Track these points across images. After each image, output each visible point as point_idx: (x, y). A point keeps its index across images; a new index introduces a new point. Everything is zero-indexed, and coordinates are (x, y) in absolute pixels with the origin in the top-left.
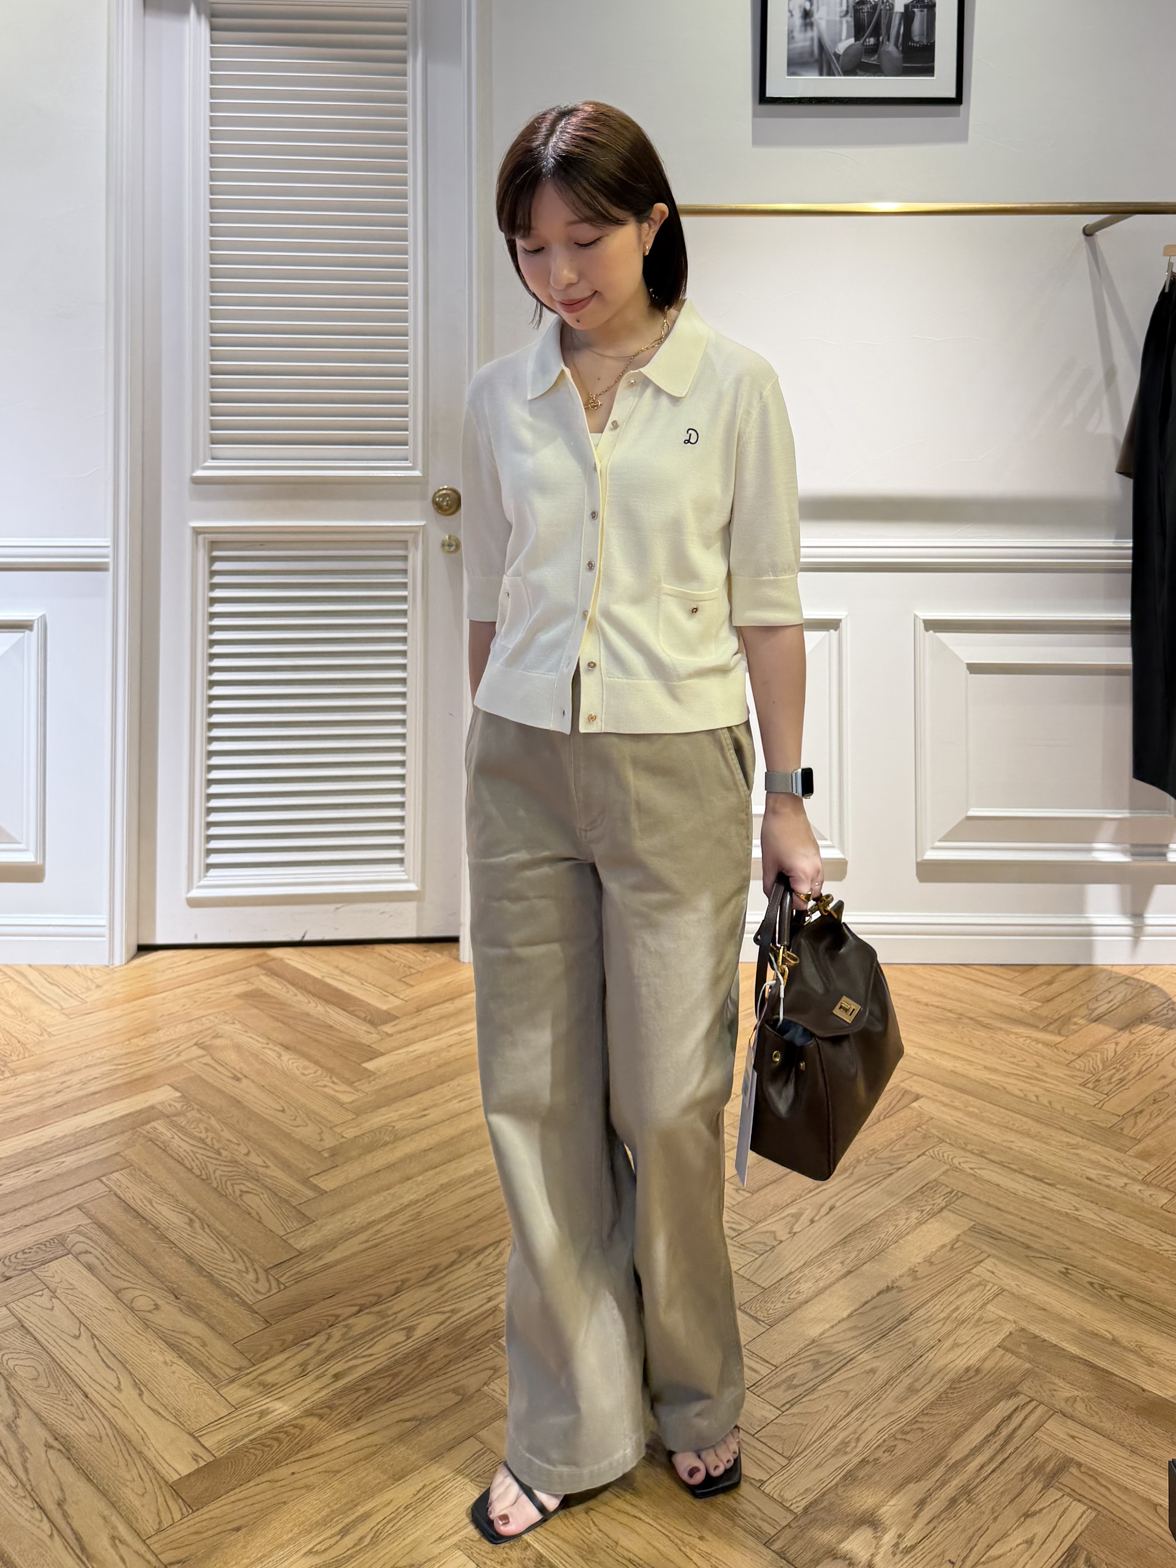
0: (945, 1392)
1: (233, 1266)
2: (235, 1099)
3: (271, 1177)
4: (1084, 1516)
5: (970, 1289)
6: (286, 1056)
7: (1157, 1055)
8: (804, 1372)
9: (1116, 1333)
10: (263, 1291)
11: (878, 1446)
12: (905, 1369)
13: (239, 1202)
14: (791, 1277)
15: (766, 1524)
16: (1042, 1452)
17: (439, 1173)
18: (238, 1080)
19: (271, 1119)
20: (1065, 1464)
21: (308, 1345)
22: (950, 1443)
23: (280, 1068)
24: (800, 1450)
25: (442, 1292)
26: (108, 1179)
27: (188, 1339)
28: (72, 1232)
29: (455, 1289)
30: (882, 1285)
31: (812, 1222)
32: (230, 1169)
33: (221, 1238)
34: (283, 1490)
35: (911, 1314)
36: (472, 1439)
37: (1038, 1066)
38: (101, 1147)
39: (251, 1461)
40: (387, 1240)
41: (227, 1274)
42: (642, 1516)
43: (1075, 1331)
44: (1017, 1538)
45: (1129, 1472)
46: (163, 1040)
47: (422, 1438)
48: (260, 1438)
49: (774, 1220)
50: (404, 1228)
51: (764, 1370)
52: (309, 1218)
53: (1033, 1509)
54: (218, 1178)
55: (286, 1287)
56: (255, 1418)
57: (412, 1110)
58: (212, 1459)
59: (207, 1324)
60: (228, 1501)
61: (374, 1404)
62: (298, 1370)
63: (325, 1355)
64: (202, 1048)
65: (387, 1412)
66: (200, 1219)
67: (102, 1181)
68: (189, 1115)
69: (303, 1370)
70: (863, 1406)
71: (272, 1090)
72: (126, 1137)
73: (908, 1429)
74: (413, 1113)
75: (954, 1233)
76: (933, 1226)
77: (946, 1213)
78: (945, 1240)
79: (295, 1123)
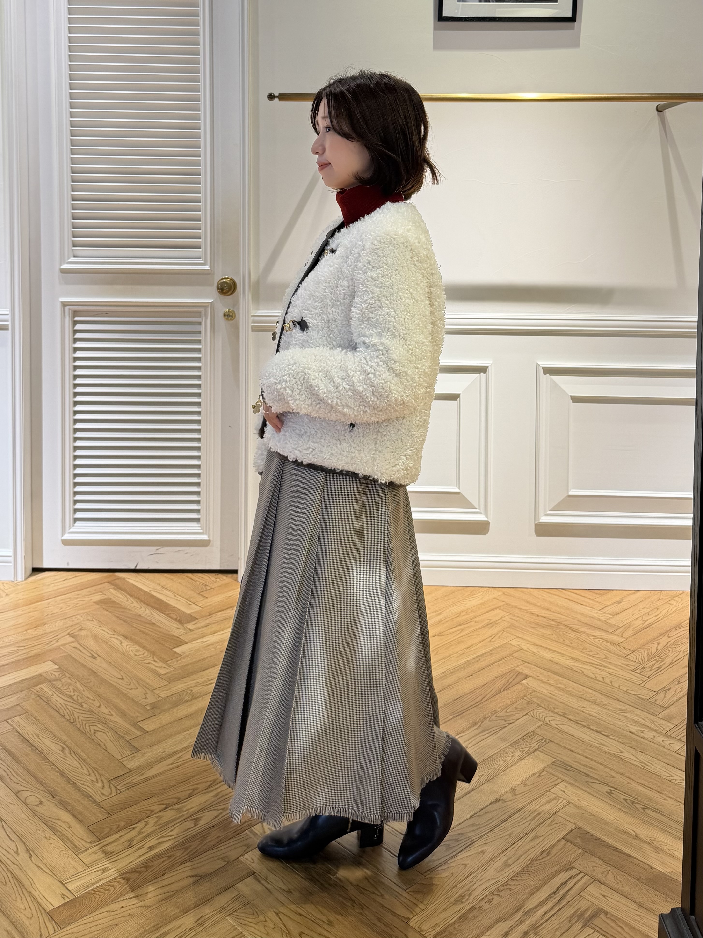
0: (527, 866)
1: (88, 778)
2: (92, 671)
3: (113, 722)
5: (549, 802)
6: (126, 643)
7: (684, 652)
8: (441, 852)
10: (107, 794)
12: (503, 851)
13: (93, 737)
16: (584, 905)
18: (96, 658)
19: (115, 684)
20: (598, 912)
21: (134, 828)
22: (527, 899)
23: (121, 650)
26: (12, 721)
27: (60, 823)
29: (226, 795)
30: (493, 798)
32: (88, 716)
33: (81, 758)
34: (115, 917)
35: (510, 817)
36: (231, 889)
37: (606, 657)
38: (8, 700)
39: (97, 900)
40: (184, 763)
41: (85, 783)
43: (613, 830)
47: (201, 888)
48: (103, 885)
52: (137, 748)
54: (80, 721)
55: (121, 792)
56: (100, 873)
57: (203, 680)
58: (74, 897)
59: (72, 814)
60: (83, 922)
61: (172, 866)
62: (127, 844)
63: (143, 835)
64: (72, 637)
65: (180, 871)
66: (68, 748)
67: (8, 722)
68: (63, 680)
69: (130, 844)
71: (116, 665)
72: (24, 694)
73: (501, 889)
74: (204, 682)
75: (541, 766)
76: (528, 761)
77: (537, 753)
78: (536, 770)
79: (130, 687)
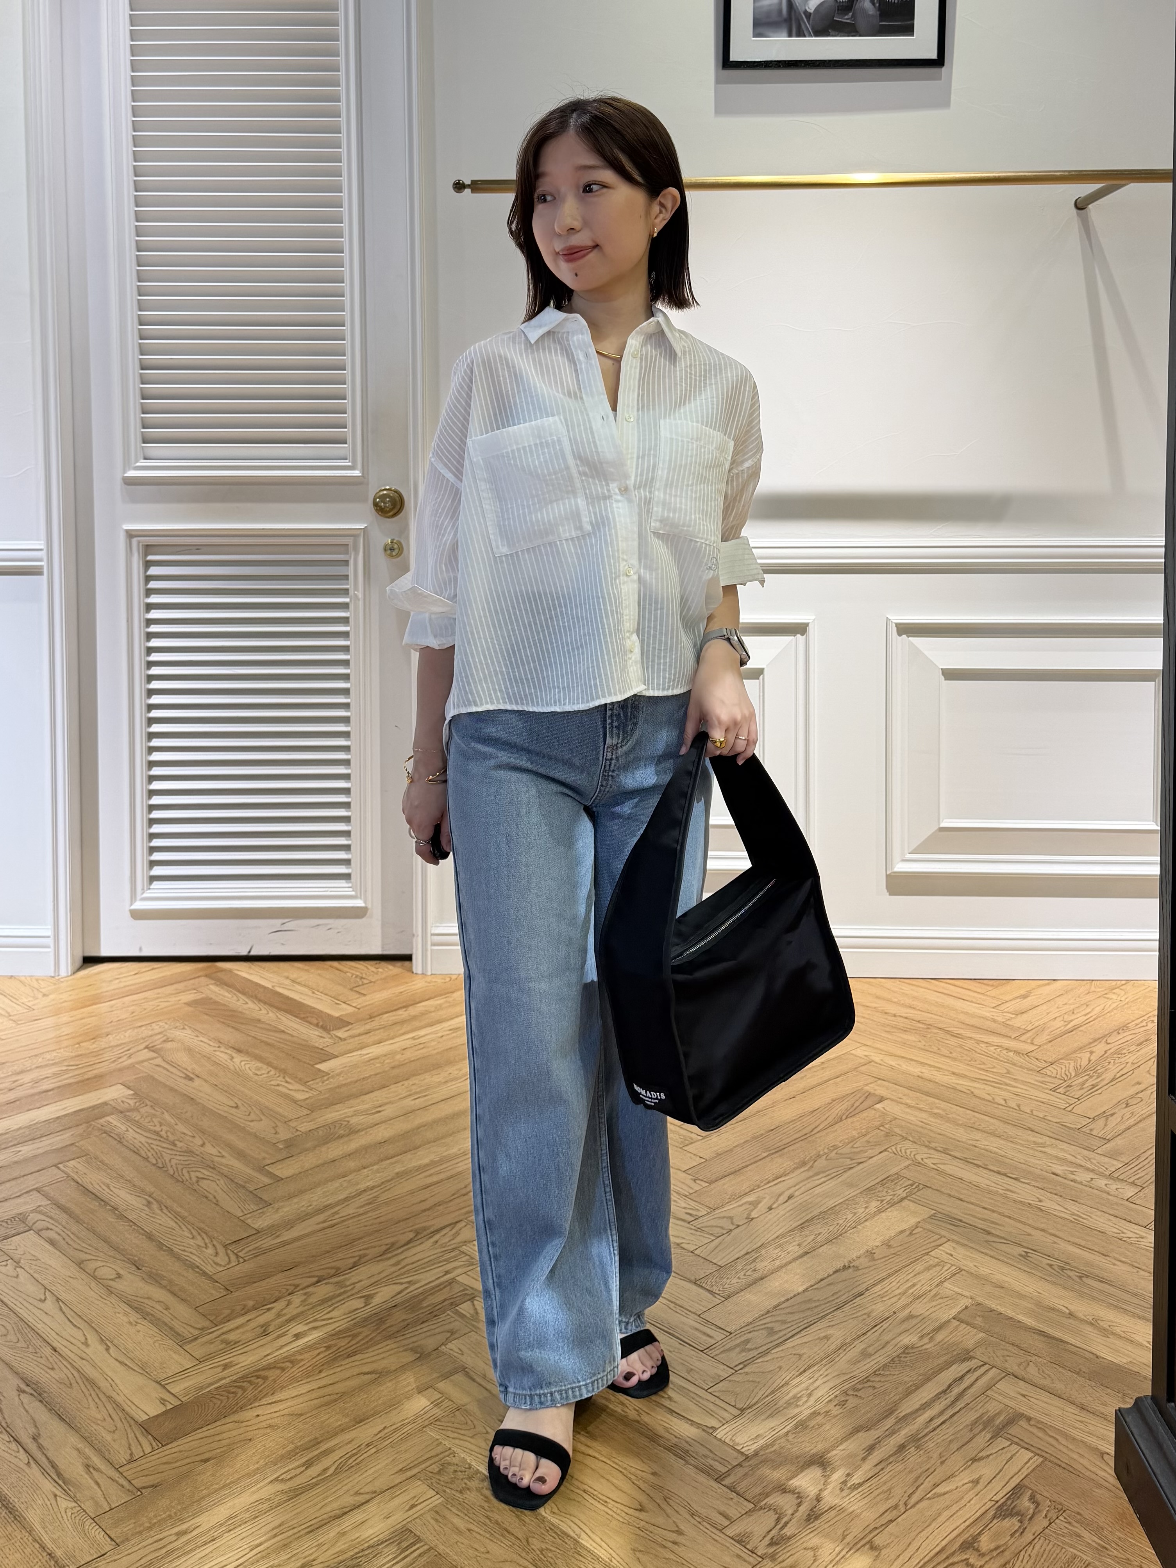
0: (898, 1356)
1: (192, 1242)
2: (189, 1096)
3: (227, 1166)
4: (1031, 1461)
5: (928, 1269)
6: (238, 1058)
7: (1133, 1063)
8: (759, 1338)
9: (1072, 1308)
10: (223, 1264)
11: (830, 1401)
12: (859, 1337)
13: (196, 1187)
14: (747, 1257)
15: (717, 1463)
16: (992, 1408)
17: (395, 1163)
18: (191, 1079)
19: (225, 1115)
20: (1015, 1418)
21: (269, 1309)
22: (901, 1399)
23: (232, 1068)
24: (754, 1401)
25: (400, 1267)
26: (65, 1166)
27: (150, 1303)
28: (32, 1211)
29: (413, 1263)
30: (839, 1265)
31: (770, 1209)
33: (177, 1216)
34: (248, 1429)
35: (867, 1290)
36: (430, 1390)
37: (1008, 1072)
38: (58, 1138)
39: (217, 1406)
40: (343, 1221)
41: (187, 1249)
42: (596, 1455)
43: (1033, 1306)
44: (965, 1477)
45: (1077, 1426)
46: (111, 1044)
47: (382, 1388)
48: (225, 1386)
49: (732, 1206)
50: (361, 1211)
51: (718, 1336)
52: (266, 1202)
53: (981, 1455)
54: (174, 1165)
55: (245, 1261)
56: (220, 1369)
57: (366, 1106)
58: (179, 1403)
59: (169, 1290)
60: (196, 1437)
61: (335, 1359)
62: (257, 1331)
63: (284, 1318)
64: (153, 1051)
65: (347, 1366)
66: (157, 1202)
67: (59, 1168)
68: (143, 1110)
69: (264, 1331)
70: (815, 1368)
71: (225, 1088)
72: (80, 1130)
73: (860, 1387)
74: (367, 1110)
75: (913, 1221)
76: (893, 1214)
77: (906, 1203)
78: (904, 1226)
79: (250, 1118)
